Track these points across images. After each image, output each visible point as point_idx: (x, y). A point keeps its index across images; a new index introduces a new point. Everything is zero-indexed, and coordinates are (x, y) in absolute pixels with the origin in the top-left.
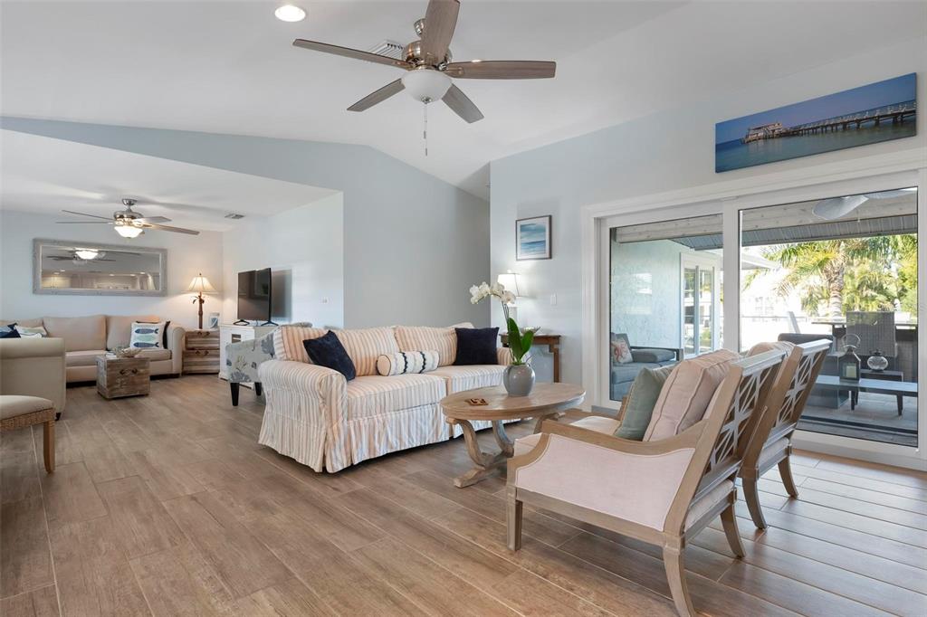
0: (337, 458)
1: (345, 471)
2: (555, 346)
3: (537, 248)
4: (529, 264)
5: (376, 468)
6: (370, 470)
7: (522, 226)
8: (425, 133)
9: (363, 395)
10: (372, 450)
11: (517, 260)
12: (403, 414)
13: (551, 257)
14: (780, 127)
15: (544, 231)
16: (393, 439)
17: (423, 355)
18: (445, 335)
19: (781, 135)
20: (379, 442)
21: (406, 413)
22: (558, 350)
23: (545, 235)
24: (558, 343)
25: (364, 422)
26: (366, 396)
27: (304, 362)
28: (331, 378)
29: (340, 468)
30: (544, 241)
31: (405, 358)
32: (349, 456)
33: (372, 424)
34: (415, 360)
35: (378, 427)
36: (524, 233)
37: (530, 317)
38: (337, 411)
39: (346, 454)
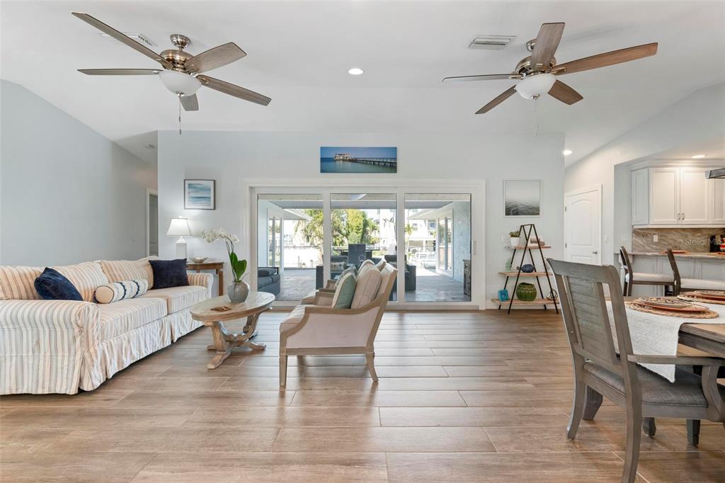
0: (95, 377)
1: (103, 385)
2: (221, 270)
3: (203, 201)
4: (196, 213)
5: (124, 377)
6: (120, 380)
7: (189, 184)
8: (180, 118)
9: (111, 319)
10: (120, 364)
11: (185, 209)
12: (141, 330)
13: (215, 209)
14: (350, 156)
15: (210, 190)
16: (135, 352)
17: (137, 283)
18: (144, 266)
19: (350, 161)
20: (126, 357)
21: (143, 329)
22: (222, 272)
23: (210, 193)
24: (222, 268)
25: (115, 342)
26: (114, 319)
27: (35, 299)
28: (89, 309)
29: (99, 384)
30: (210, 198)
31: (124, 286)
32: (104, 372)
33: (120, 343)
34: (132, 288)
35: (125, 343)
36: (191, 190)
37: (196, 250)
38: (93, 337)
39: (102, 371)
